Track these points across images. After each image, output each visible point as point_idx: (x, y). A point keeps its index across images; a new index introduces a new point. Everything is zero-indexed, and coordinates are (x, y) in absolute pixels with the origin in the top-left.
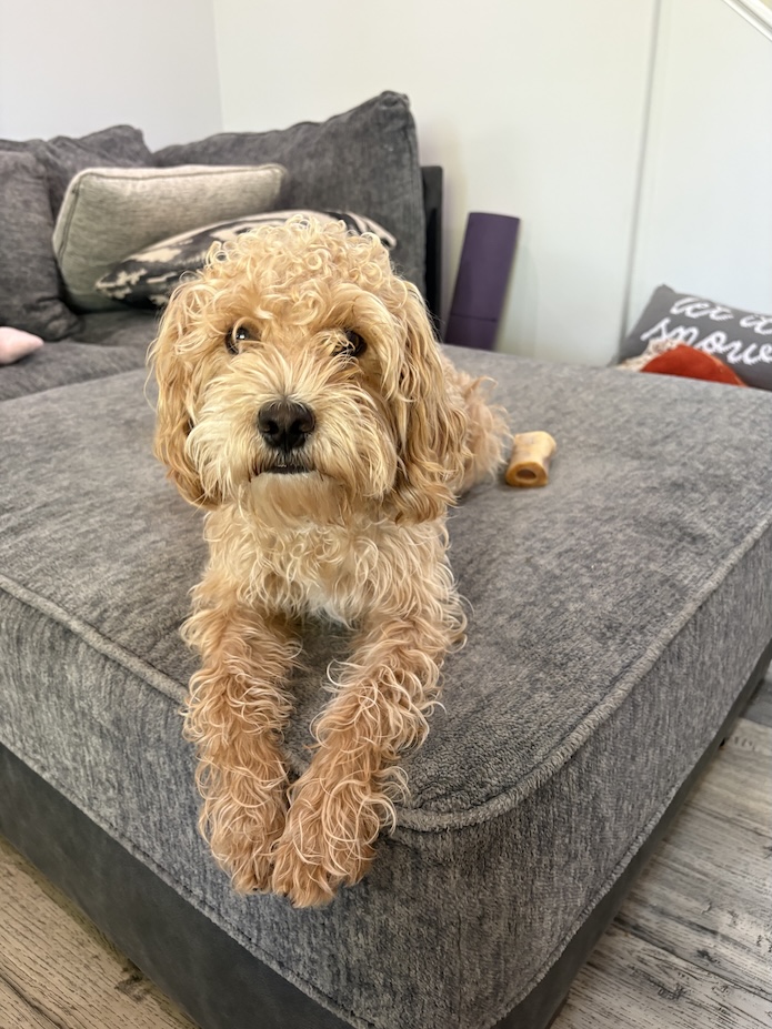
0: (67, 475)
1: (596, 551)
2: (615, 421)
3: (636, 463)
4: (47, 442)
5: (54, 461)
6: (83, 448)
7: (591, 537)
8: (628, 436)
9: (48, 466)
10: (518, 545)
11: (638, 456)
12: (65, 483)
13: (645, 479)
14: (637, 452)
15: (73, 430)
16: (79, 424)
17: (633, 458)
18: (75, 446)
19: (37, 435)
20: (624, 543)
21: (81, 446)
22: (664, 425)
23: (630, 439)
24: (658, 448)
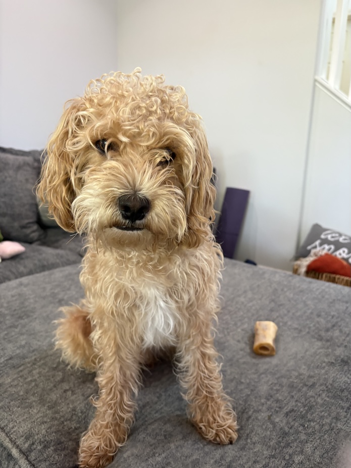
0: (25, 337)
1: (307, 412)
2: (305, 312)
3: (319, 344)
4: (17, 314)
5: (19, 327)
6: (36, 318)
7: (303, 400)
8: (313, 323)
9: (16, 330)
10: (263, 404)
11: (320, 339)
12: (23, 343)
13: (327, 355)
14: (320, 336)
15: (32, 306)
16: (36, 302)
17: (318, 340)
18: (32, 316)
19: (13, 309)
20: (322, 405)
21: (35, 316)
22: (331, 317)
23: (314, 326)
24: (330, 333)
